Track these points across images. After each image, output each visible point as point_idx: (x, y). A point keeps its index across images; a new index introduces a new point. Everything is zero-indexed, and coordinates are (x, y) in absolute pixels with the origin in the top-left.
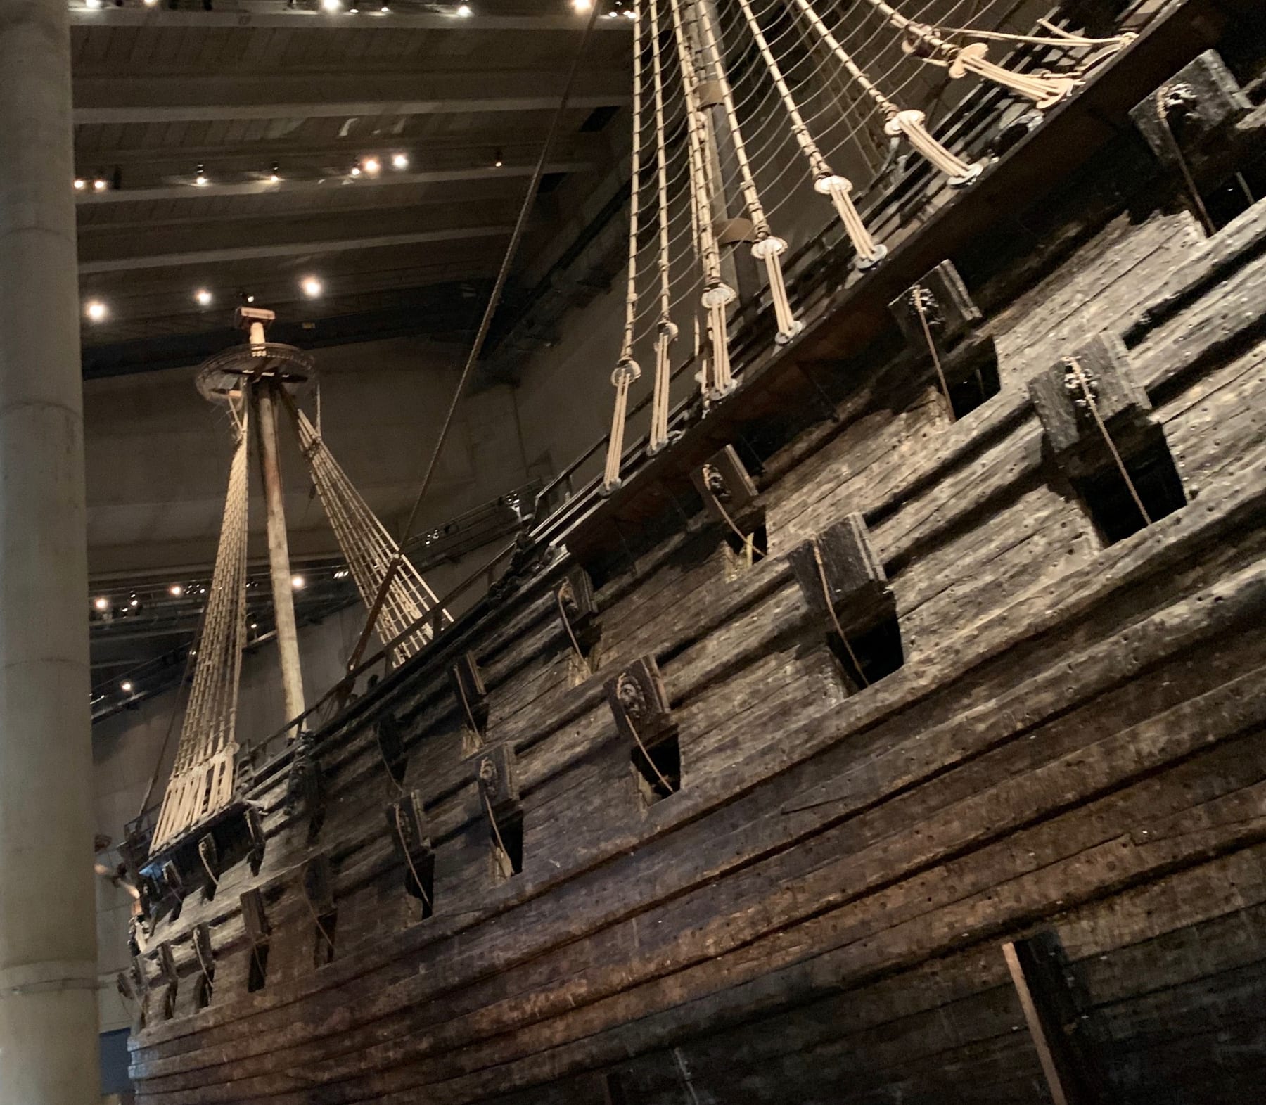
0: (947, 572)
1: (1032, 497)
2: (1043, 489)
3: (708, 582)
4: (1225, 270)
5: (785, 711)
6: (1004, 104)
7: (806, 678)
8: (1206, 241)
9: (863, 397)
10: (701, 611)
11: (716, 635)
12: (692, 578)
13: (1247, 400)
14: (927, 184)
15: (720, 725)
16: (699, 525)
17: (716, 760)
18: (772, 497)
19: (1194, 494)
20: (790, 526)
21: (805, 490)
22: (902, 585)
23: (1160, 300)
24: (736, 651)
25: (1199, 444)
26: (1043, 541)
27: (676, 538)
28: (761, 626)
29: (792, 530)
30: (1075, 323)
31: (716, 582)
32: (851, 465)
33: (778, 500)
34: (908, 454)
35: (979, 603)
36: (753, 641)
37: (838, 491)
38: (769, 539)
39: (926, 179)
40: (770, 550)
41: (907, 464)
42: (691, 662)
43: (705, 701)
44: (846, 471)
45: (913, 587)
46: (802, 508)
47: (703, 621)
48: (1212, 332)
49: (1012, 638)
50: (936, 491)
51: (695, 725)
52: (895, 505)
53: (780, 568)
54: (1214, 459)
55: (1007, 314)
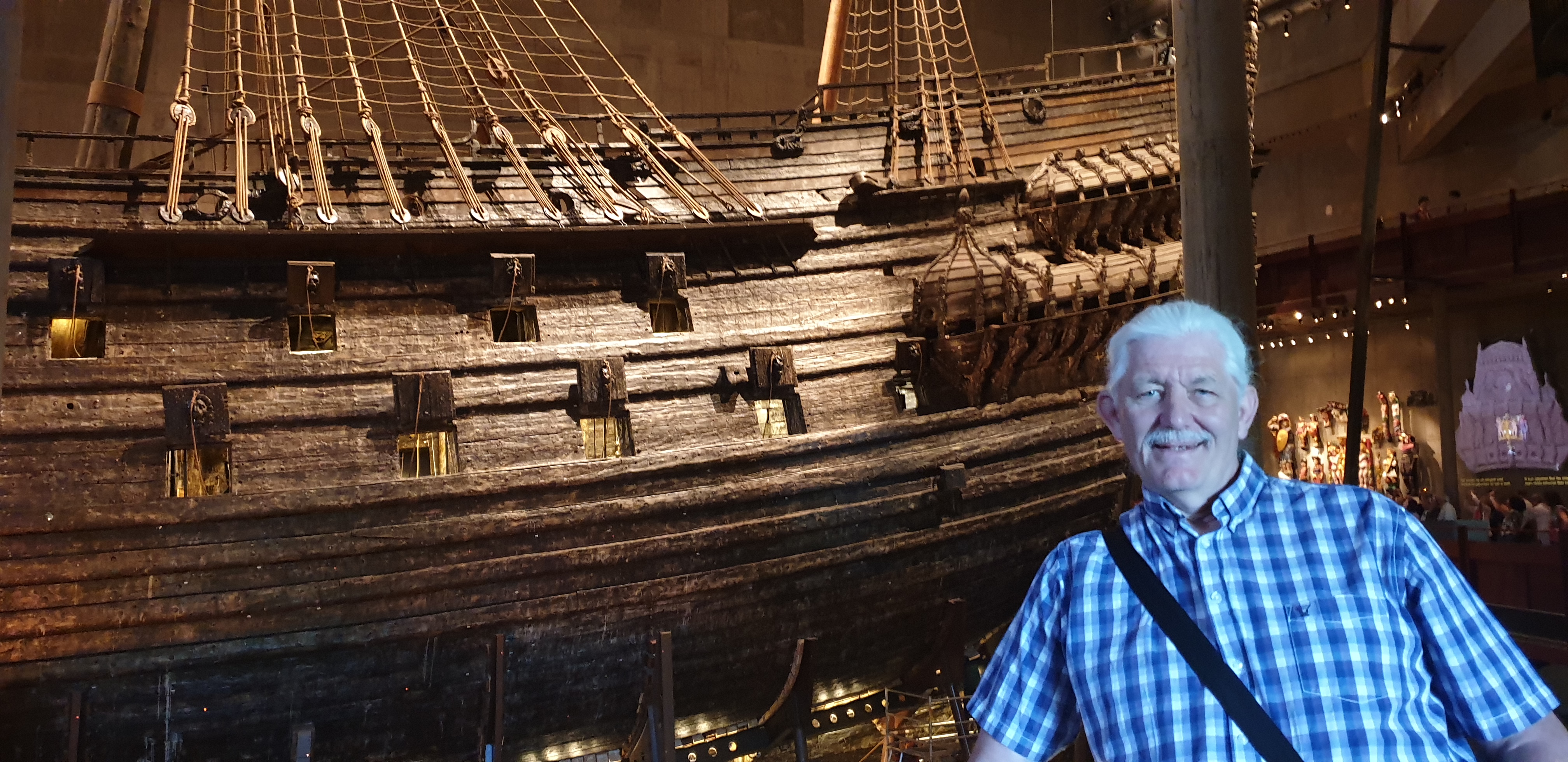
0: (498, 430)
1: (558, 412)
2: (564, 412)
3: (267, 343)
4: (665, 356)
5: (353, 469)
6: (555, 170)
7: (376, 453)
8: (656, 334)
9: (439, 288)
10: (266, 366)
11: (278, 389)
12: (246, 331)
13: (668, 422)
14: (496, 177)
15: (284, 459)
16: (260, 293)
17: (277, 482)
18: (342, 310)
19: (639, 452)
20: (361, 340)
21: (376, 322)
22: (463, 425)
23: (636, 351)
24: (312, 412)
25: (645, 430)
26: (561, 440)
27: (230, 290)
28: (339, 404)
29: (364, 345)
30: (588, 331)
31: (277, 347)
32: (420, 326)
33: (348, 316)
34: (469, 343)
35: (517, 456)
36: (331, 412)
37: (407, 337)
38: (338, 340)
39: (496, 172)
40: (340, 349)
41: (471, 351)
42: (246, 399)
43: (266, 435)
44: (415, 327)
45: (472, 429)
46: (373, 333)
47: (269, 374)
48: (661, 384)
49: (541, 485)
50: (490, 378)
51: (253, 449)
52: (459, 372)
53: (358, 369)
54: (650, 440)
55: (545, 299)
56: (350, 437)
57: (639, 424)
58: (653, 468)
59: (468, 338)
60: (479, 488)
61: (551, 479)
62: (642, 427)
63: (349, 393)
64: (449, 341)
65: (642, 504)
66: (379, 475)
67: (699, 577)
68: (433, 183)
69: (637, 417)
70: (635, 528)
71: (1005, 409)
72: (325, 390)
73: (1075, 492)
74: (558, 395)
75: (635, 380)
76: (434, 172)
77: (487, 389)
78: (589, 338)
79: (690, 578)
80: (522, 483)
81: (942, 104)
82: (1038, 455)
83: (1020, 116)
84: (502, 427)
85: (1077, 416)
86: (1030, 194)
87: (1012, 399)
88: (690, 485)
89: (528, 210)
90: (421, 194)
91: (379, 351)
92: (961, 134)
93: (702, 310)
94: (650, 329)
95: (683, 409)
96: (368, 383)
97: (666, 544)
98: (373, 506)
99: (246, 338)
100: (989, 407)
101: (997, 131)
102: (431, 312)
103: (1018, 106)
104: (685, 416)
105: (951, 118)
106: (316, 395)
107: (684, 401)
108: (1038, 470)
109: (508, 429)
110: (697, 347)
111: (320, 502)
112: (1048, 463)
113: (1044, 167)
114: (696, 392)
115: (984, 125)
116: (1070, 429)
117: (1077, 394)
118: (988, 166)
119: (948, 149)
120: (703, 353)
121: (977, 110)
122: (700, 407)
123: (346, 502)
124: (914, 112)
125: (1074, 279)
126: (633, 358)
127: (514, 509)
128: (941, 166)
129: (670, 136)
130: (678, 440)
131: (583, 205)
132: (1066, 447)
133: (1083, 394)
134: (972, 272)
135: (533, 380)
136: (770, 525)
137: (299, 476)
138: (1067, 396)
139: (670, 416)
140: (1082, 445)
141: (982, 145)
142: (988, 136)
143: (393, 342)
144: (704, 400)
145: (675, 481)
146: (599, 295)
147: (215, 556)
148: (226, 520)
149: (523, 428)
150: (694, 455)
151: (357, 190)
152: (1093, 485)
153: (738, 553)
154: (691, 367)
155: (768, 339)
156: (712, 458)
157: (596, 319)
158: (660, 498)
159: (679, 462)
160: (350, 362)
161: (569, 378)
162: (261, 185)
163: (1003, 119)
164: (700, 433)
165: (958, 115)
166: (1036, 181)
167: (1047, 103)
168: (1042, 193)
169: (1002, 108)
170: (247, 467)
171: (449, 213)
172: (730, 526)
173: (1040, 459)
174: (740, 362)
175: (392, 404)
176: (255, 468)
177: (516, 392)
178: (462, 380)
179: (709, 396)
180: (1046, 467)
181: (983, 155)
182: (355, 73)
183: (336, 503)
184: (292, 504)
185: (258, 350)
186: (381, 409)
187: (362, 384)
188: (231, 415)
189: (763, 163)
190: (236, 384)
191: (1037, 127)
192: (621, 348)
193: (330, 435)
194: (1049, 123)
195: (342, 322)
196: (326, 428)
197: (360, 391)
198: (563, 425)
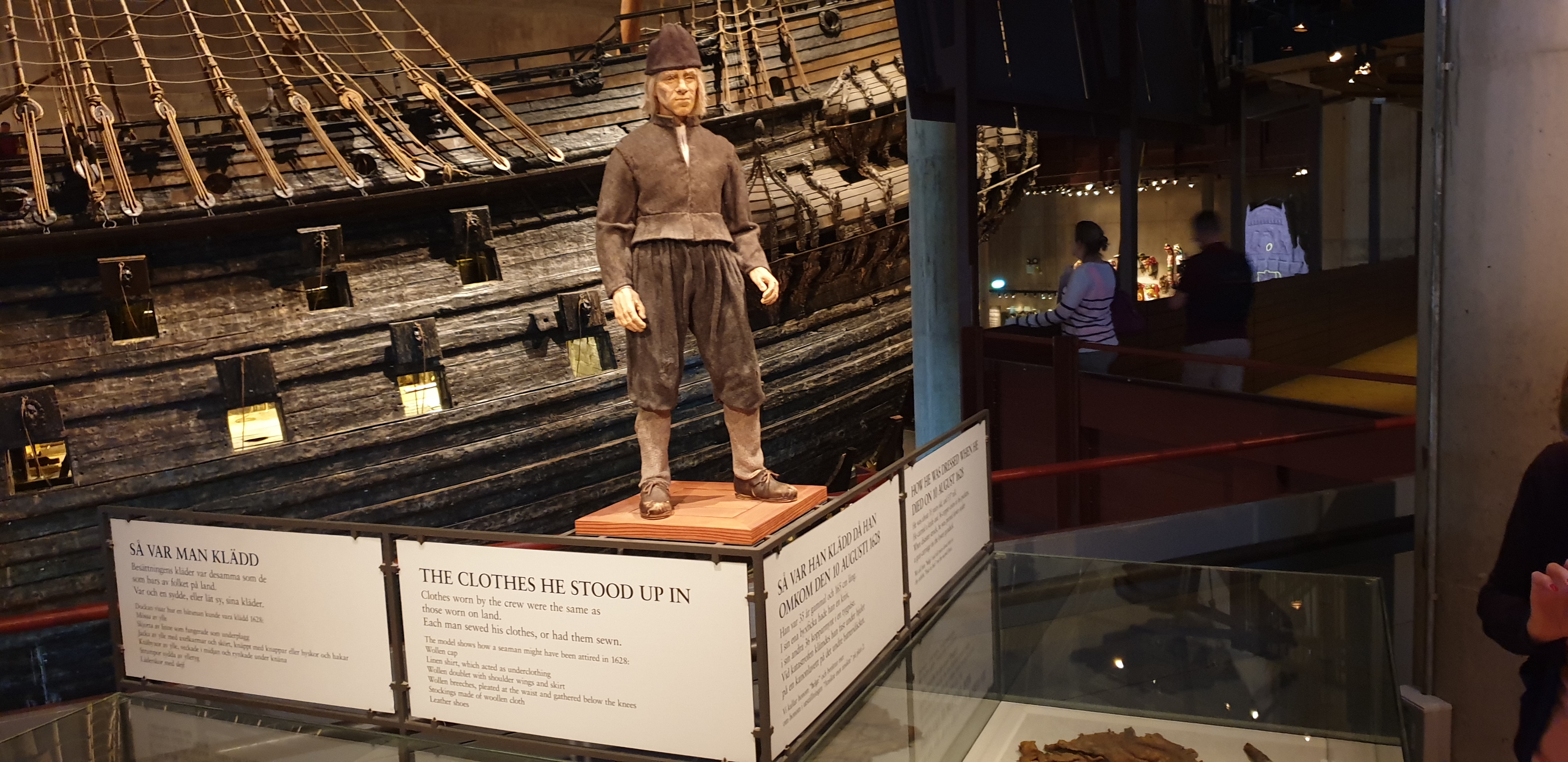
0: (321, 398)
1: (375, 375)
2: (382, 373)
3: (89, 337)
4: (476, 308)
5: (189, 449)
6: (356, 131)
7: (208, 432)
8: (466, 287)
9: (251, 265)
10: (91, 361)
11: (106, 381)
12: (66, 327)
13: (482, 372)
14: (297, 144)
15: (120, 447)
16: (76, 289)
17: (118, 469)
18: (159, 297)
19: (456, 404)
20: (182, 325)
21: (194, 305)
22: (288, 396)
23: (447, 307)
24: (141, 401)
25: (460, 383)
26: (381, 400)
27: (44, 289)
28: (166, 391)
29: (185, 329)
30: (398, 292)
31: (100, 341)
32: (237, 304)
33: (166, 303)
34: (285, 316)
35: (342, 420)
36: (159, 399)
37: (226, 317)
38: (159, 327)
39: (296, 140)
40: (162, 336)
41: (288, 324)
42: (76, 394)
43: (101, 426)
44: (232, 306)
45: (296, 399)
46: (192, 316)
47: (95, 369)
48: (472, 337)
49: (365, 445)
50: (308, 348)
51: (89, 441)
52: (277, 346)
53: (181, 355)
54: (466, 392)
55: (356, 264)
56: (182, 419)
57: (454, 377)
58: (470, 418)
59: (283, 311)
60: (308, 455)
61: (374, 440)
62: (457, 380)
63: (176, 377)
64: (266, 317)
65: (461, 453)
66: (213, 452)
67: (521, 510)
68: (236, 158)
69: (452, 371)
70: (457, 473)
71: (804, 323)
72: (152, 377)
73: (867, 388)
74: (374, 358)
75: (447, 336)
76: (235, 146)
77: (306, 360)
78: (401, 298)
79: (513, 512)
80: (347, 446)
81: (739, 25)
82: (835, 360)
83: (816, 30)
84: (324, 394)
85: (870, 320)
86: (826, 111)
87: (809, 312)
88: (507, 431)
89: (332, 175)
90: (224, 170)
91: (200, 334)
92: (758, 56)
93: (510, 258)
94: (460, 282)
95: (497, 358)
96: (192, 367)
97: (487, 486)
98: (210, 482)
99: (67, 335)
100: (787, 324)
101: (793, 49)
102: (245, 289)
103: (814, 20)
104: (499, 365)
105: (749, 38)
106: (144, 383)
107: (496, 351)
108: (833, 374)
109: (330, 396)
110: (506, 297)
111: (160, 484)
112: (842, 367)
113: (840, 80)
114: (508, 340)
115: (782, 43)
116: (863, 333)
117: (869, 301)
118: (786, 85)
119: (746, 70)
120: (513, 302)
121: (774, 29)
122: (513, 355)
123: (184, 482)
124: (711, 37)
125: (862, 201)
126: (444, 314)
127: (343, 469)
128: (741, 89)
129: (467, 85)
130: (494, 389)
131: (386, 164)
132: (859, 350)
133: (875, 300)
134: (766, 205)
135: (350, 346)
136: (586, 456)
137: (137, 460)
138: (860, 304)
139: (484, 366)
140: (874, 346)
141: (780, 64)
142: (786, 54)
143: (212, 323)
144: (516, 347)
145: (493, 426)
146: (407, 254)
147: (67, 544)
148: (73, 509)
149: (344, 394)
150: (509, 402)
151: (161, 173)
152: (885, 379)
153: (557, 484)
154: (501, 317)
155: (575, 282)
156: (527, 403)
157: (406, 278)
158: (479, 445)
159: (494, 410)
160: (173, 349)
161: (383, 340)
162: (60, 178)
163: (800, 34)
164: (515, 380)
165: (755, 35)
166: (832, 96)
167: (843, 14)
168: (835, 110)
169: (799, 24)
170: (86, 459)
171: (254, 186)
172: (548, 462)
173: (836, 364)
174: (548, 309)
175: (218, 384)
176: (94, 459)
177: (334, 359)
178: (282, 352)
179: (521, 343)
180: (840, 371)
181: (782, 74)
182: (141, 54)
183: (175, 483)
184: (134, 489)
185: (80, 346)
186: (208, 390)
187: (187, 368)
188: (62, 413)
189: (564, 102)
190: (63, 381)
191: (833, 40)
192: (431, 305)
193: (163, 419)
194: (845, 35)
195: (160, 309)
196: (158, 413)
197: (185, 375)
198: (382, 387)
